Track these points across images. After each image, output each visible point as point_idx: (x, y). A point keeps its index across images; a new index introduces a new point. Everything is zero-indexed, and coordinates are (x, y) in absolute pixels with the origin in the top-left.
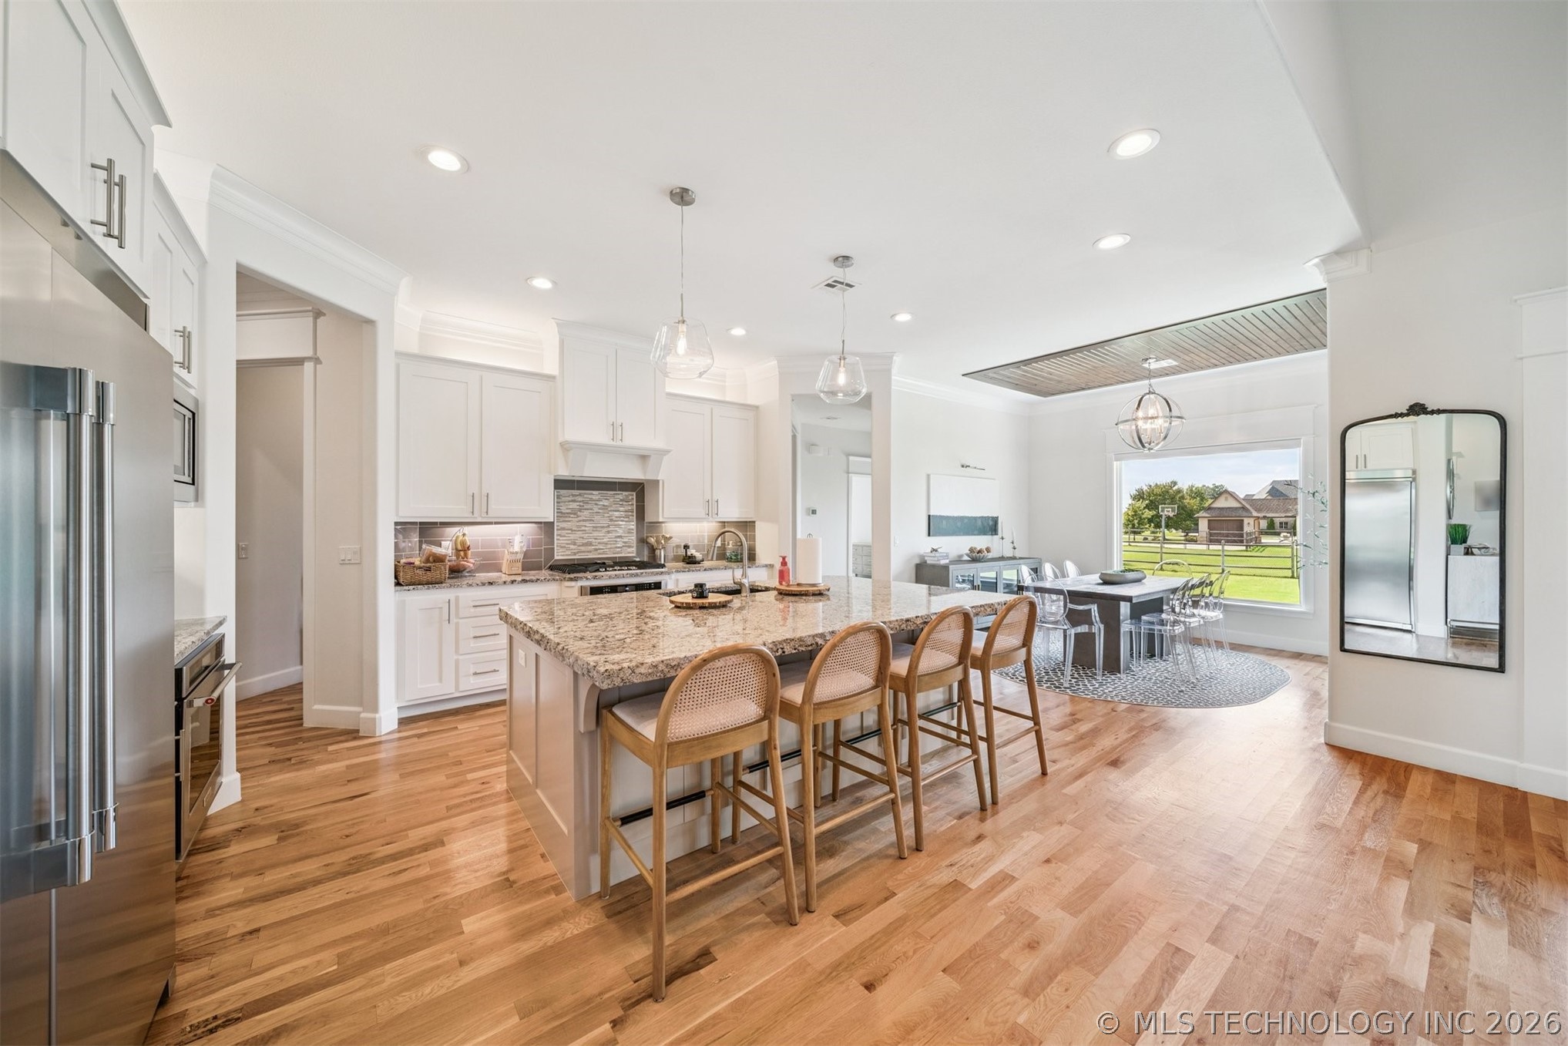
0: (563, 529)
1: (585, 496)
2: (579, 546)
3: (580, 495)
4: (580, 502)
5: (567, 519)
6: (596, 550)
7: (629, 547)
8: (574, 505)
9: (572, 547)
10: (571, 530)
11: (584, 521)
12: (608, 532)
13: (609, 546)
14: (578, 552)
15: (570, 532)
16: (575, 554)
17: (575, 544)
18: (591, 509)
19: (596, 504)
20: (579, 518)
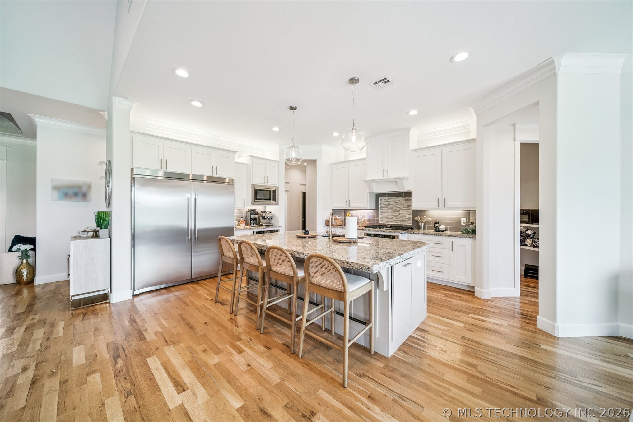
0: (382, 212)
1: (390, 199)
2: (388, 219)
3: (388, 199)
4: (388, 202)
5: (383, 208)
6: (394, 221)
7: (409, 221)
8: (386, 203)
9: (385, 219)
10: (385, 212)
11: (390, 209)
12: (400, 214)
13: (400, 220)
14: (387, 221)
15: (384, 213)
16: (386, 222)
17: (386, 218)
18: (392, 204)
19: (395, 202)
20: (388, 208)
